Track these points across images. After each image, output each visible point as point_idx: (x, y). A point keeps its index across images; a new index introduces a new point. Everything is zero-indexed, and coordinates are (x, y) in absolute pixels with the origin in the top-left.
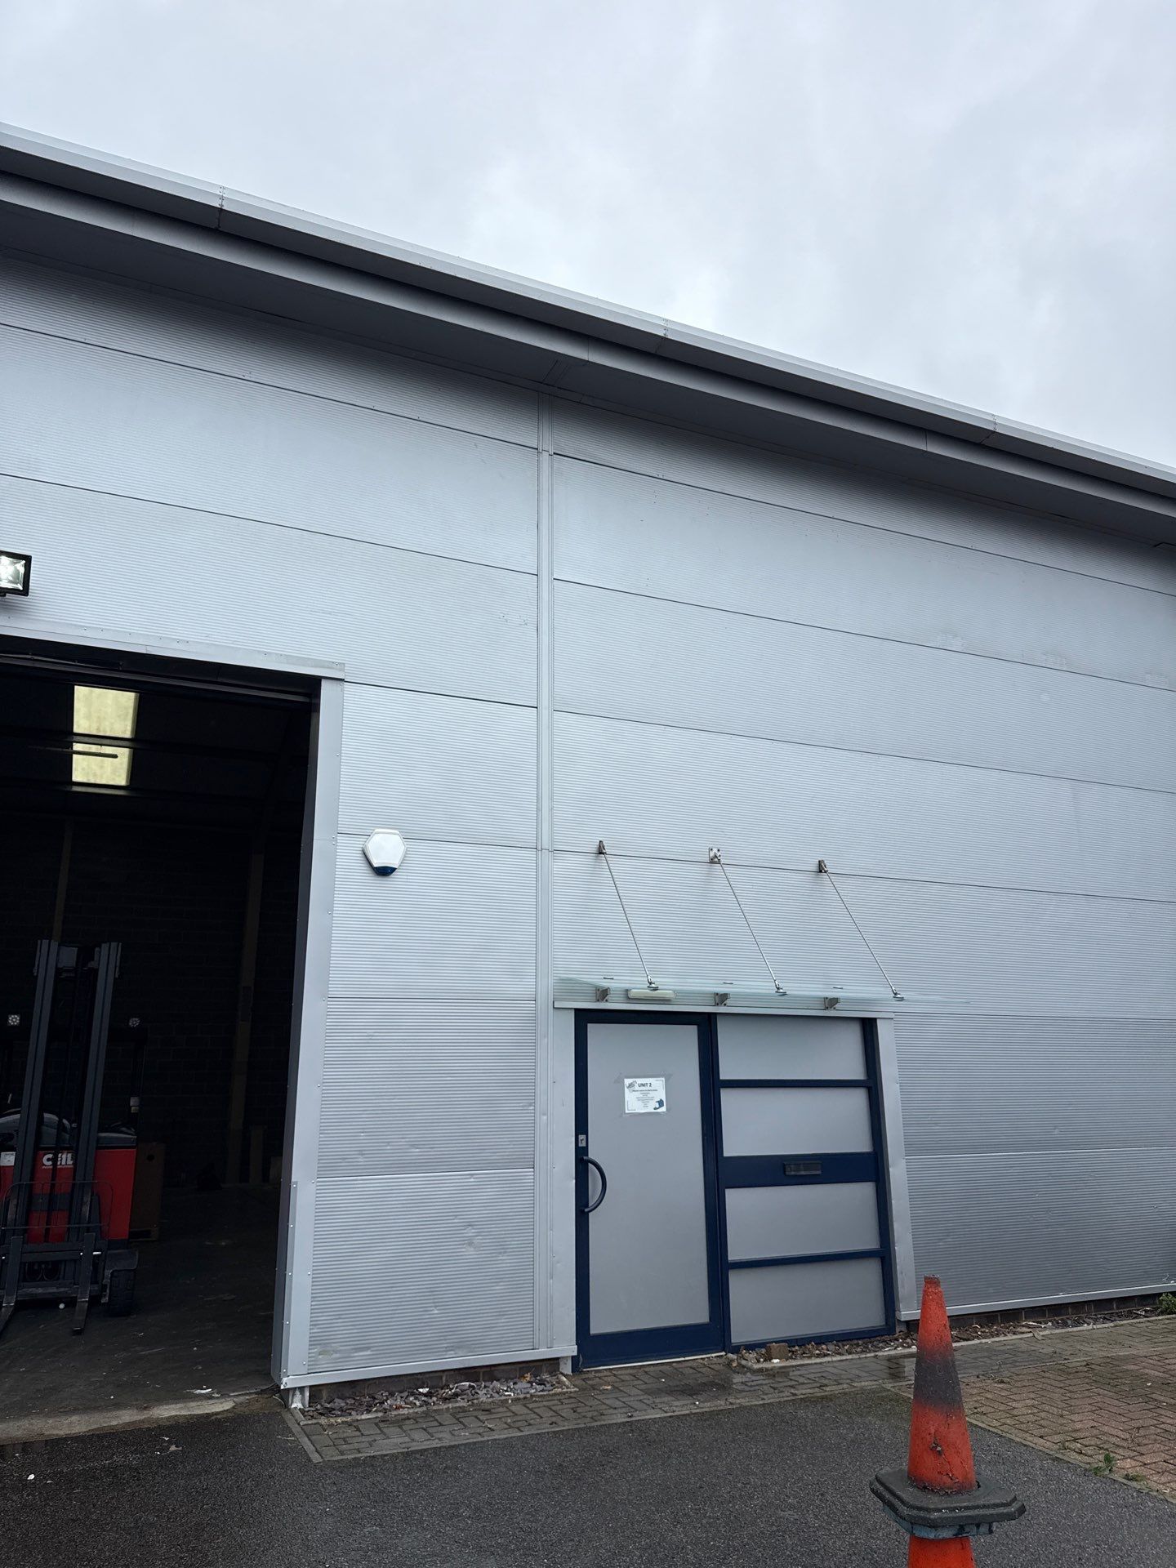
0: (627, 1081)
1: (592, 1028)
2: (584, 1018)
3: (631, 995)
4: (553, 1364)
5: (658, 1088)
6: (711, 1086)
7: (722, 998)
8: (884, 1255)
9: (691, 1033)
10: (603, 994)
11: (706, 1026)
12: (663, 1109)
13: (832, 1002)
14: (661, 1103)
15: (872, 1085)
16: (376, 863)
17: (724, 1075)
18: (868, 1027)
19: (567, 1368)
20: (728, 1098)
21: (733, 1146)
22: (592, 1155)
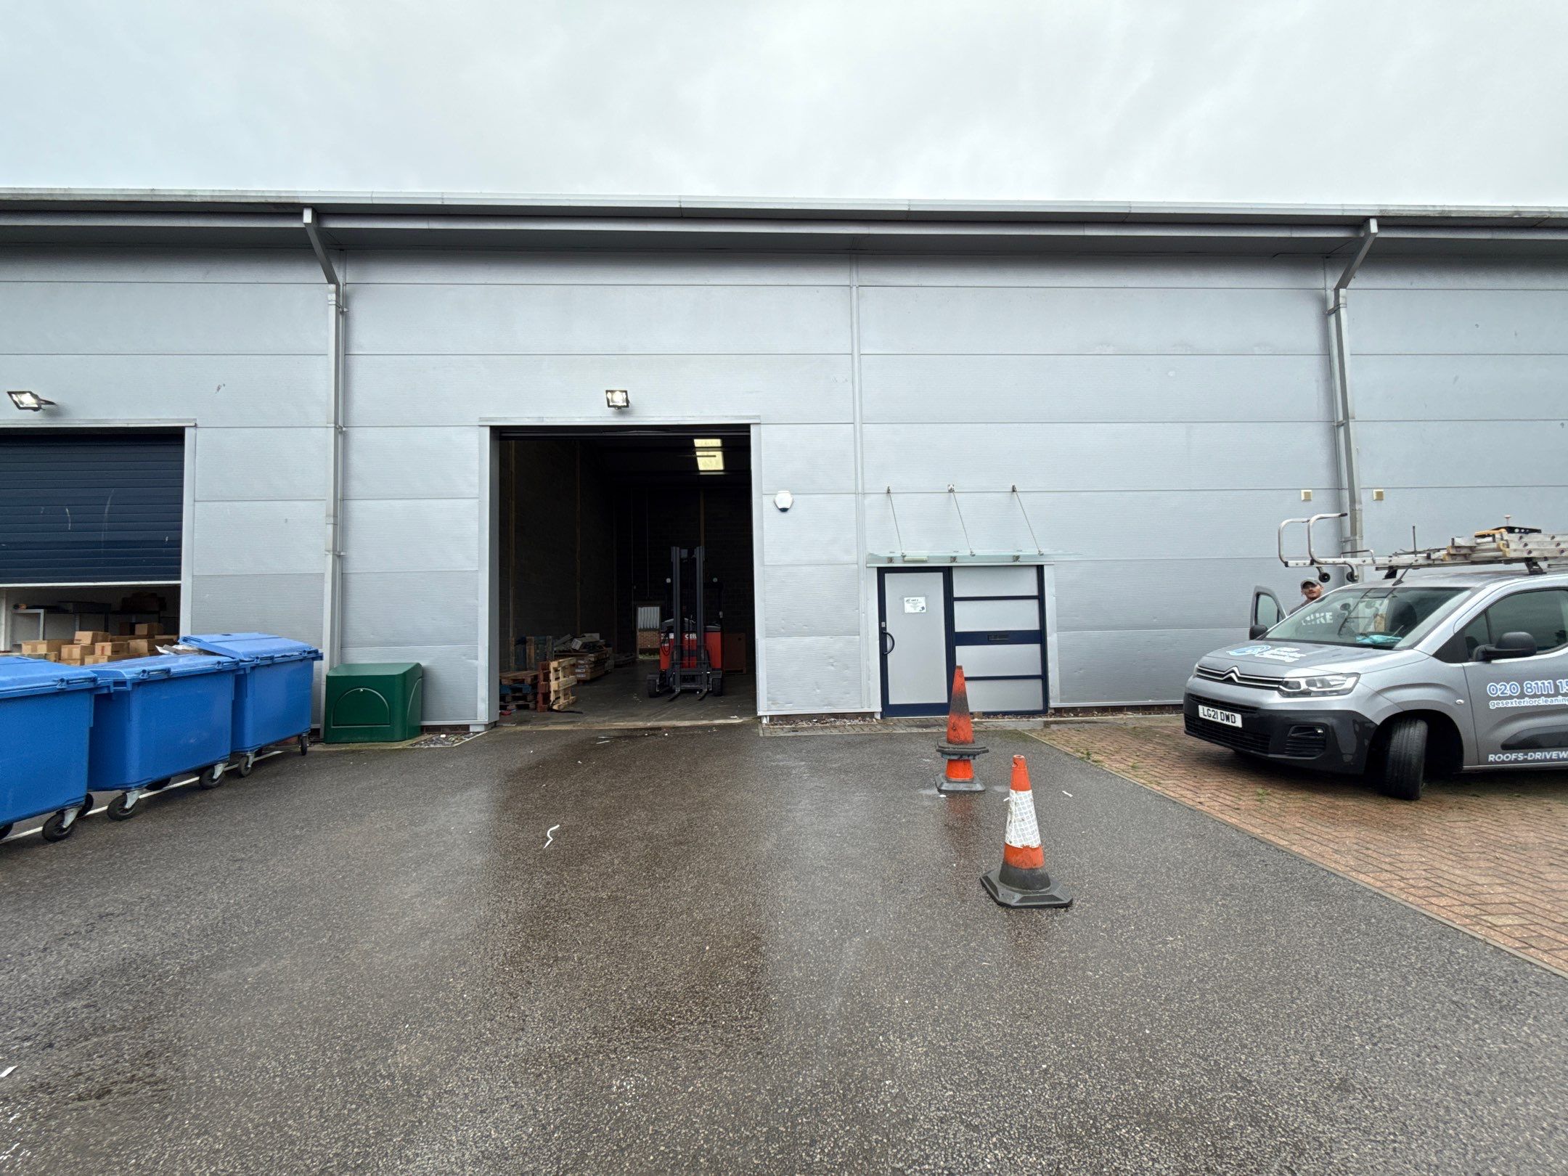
0: (906, 599)
1: (887, 575)
2: (882, 572)
3: (906, 558)
4: (872, 715)
5: (922, 602)
6: (949, 600)
7: (954, 559)
8: (1044, 677)
9: (940, 576)
10: (891, 560)
11: (947, 572)
12: (924, 611)
13: (1017, 558)
14: (923, 608)
15: (1041, 598)
16: (781, 506)
17: (956, 595)
18: (1040, 569)
19: (878, 717)
20: (957, 605)
21: (959, 627)
22: (888, 631)
